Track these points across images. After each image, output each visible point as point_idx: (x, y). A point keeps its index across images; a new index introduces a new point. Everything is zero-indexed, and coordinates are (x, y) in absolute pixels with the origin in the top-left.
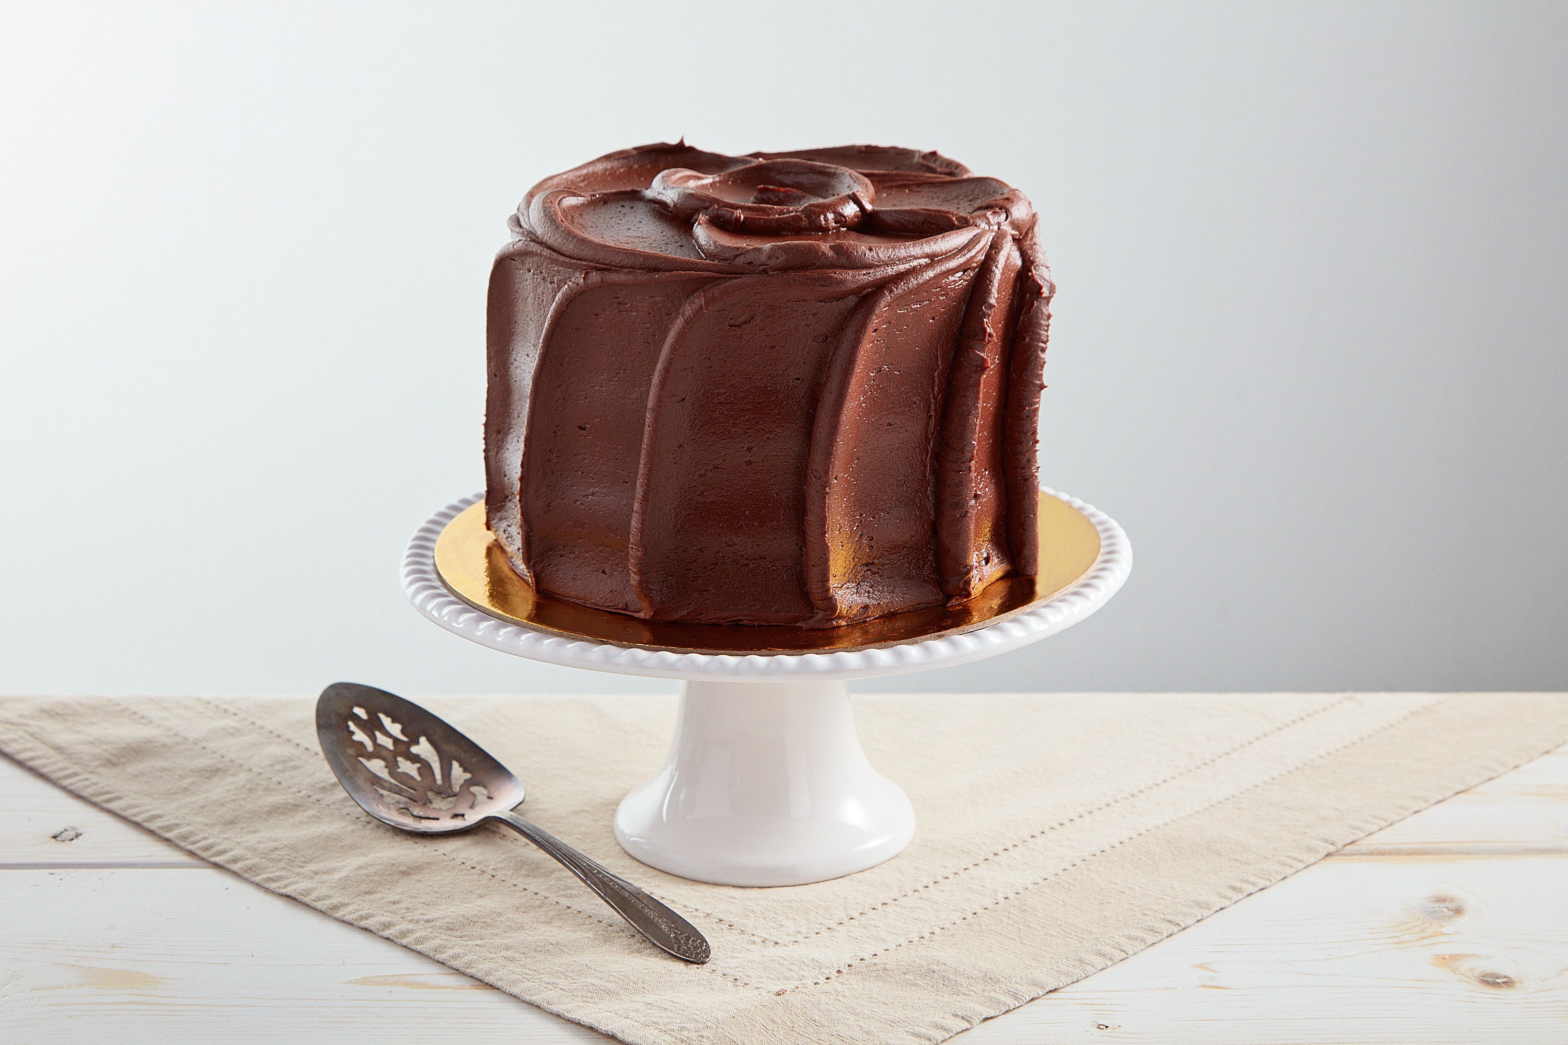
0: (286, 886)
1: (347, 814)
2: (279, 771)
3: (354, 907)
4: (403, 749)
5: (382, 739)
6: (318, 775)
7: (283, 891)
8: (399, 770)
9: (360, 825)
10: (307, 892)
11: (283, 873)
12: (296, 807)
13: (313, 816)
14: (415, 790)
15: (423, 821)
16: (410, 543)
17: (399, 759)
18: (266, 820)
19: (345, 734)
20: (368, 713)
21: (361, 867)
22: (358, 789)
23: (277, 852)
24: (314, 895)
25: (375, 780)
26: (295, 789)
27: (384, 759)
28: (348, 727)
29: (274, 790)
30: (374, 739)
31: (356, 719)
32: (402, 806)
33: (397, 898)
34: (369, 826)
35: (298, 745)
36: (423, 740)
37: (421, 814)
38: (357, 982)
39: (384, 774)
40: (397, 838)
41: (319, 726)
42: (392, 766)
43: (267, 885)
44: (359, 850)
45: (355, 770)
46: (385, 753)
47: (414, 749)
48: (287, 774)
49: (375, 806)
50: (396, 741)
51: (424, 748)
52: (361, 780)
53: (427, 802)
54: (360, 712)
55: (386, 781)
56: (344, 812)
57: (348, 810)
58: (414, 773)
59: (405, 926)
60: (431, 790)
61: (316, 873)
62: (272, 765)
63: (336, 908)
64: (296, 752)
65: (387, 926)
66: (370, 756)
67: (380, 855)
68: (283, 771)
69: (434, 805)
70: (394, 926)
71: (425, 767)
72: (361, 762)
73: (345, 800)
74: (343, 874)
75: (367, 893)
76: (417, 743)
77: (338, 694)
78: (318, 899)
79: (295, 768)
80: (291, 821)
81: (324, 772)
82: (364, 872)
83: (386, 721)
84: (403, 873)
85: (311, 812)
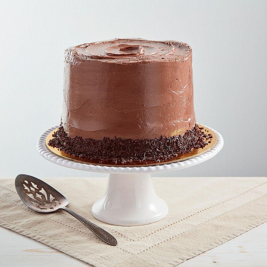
0: (8, 226)
1: (23, 208)
2: (6, 197)
3: (26, 231)
4: (37, 191)
5: (32, 189)
6: (16, 198)
7: (8, 228)
8: (36, 197)
9: (27, 211)
10: (14, 228)
11: (7, 223)
12: (10, 206)
13: (14, 209)
14: (41, 202)
15: (43, 209)
16: (39, 139)
17: (36, 194)
18: (3, 210)
19: (23, 187)
20: (28, 182)
21: (27, 222)
22: (26, 201)
23: (6, 218)
24: (15, 229)
25: (31, 199)
26: (10, 202)
27: (32, 194)
28: (23, 186)
29: (4, 202)
30: (30, 189)
31: (25, 183)
32: (37, 206)
33: (37, 229)
34: (29, 211)
35: (10, 190)
36: (42, 189)
37: (42, 208)
38: (24, 251)
39: (33, 198)
40: (36, 214)
41: (16, 185)
42: (35, 196)
43: (3, 226)
44: (26, 217)
45: (25, 196)
46: (33, 192)
47: (40, 191)
48: (8, 198)
49: (30, 206)
50: (36, 189)
51: (43, 191)
52: (27, 199)
53: (44, 205)
54: (26, 182)
55: (33, 199)
56: (22, 207)
57: (24, 207)
58: (41, 198)
59: (39, 236)
60: (45, 202)
61: (16, 223)
62: (4, 196)
63: (21, 232)
64: (10, 192)
65: (34, 236)
66: (29, 193)
67: (32, 219)
68: (7, 197)
69: (45, 206)
70: (36, 236)
71: (43, 196)
72: (27, 195)
73: (23, 204)
74: (23, 223)
75: (29, 228)
76: (41, 190)
77: (21, 177)
78: (17, 230)
79: (10, 196)
80: (9, 210)
81: (18, 197)
82: (28, 223)
83: (33, 184)
84: (38, 223)
85: (14, 208)
